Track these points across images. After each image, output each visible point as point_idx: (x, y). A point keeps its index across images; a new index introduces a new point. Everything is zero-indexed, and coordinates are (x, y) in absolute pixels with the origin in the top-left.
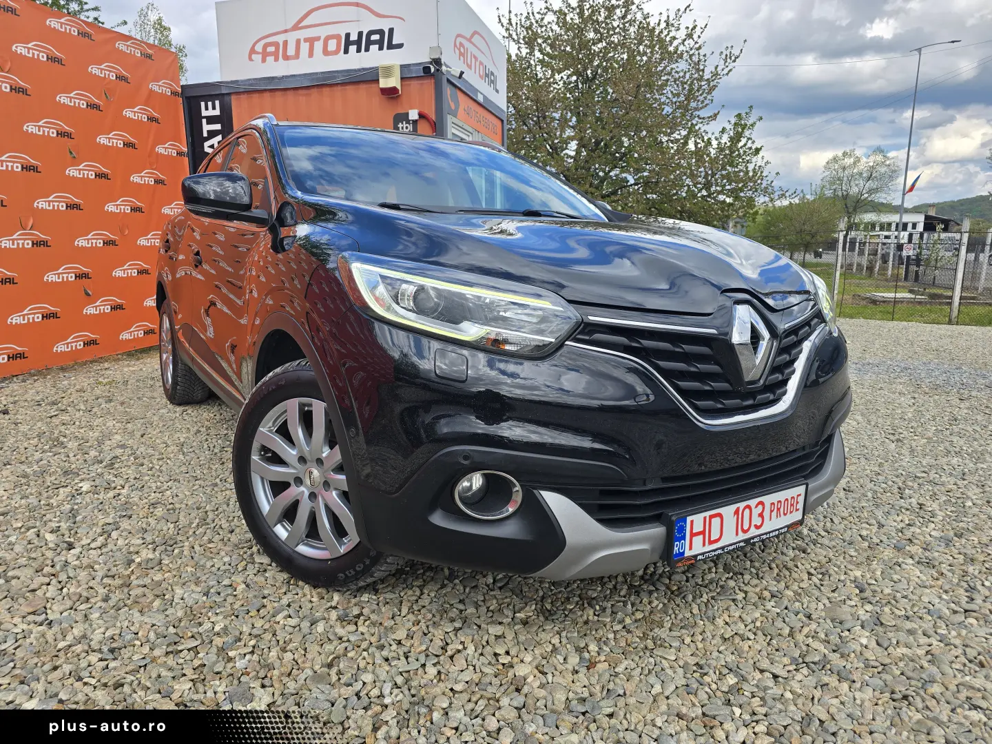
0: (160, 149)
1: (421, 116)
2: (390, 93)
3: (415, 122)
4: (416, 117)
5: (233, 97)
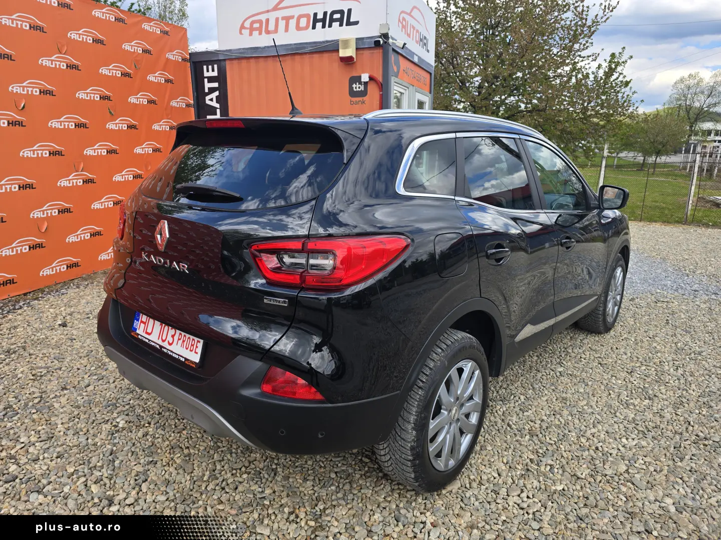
0: (174, 103)
1: (371, 78)
2: (348, 61)
3: (366, 83)
4: (367, 79)
5: (227, 62)
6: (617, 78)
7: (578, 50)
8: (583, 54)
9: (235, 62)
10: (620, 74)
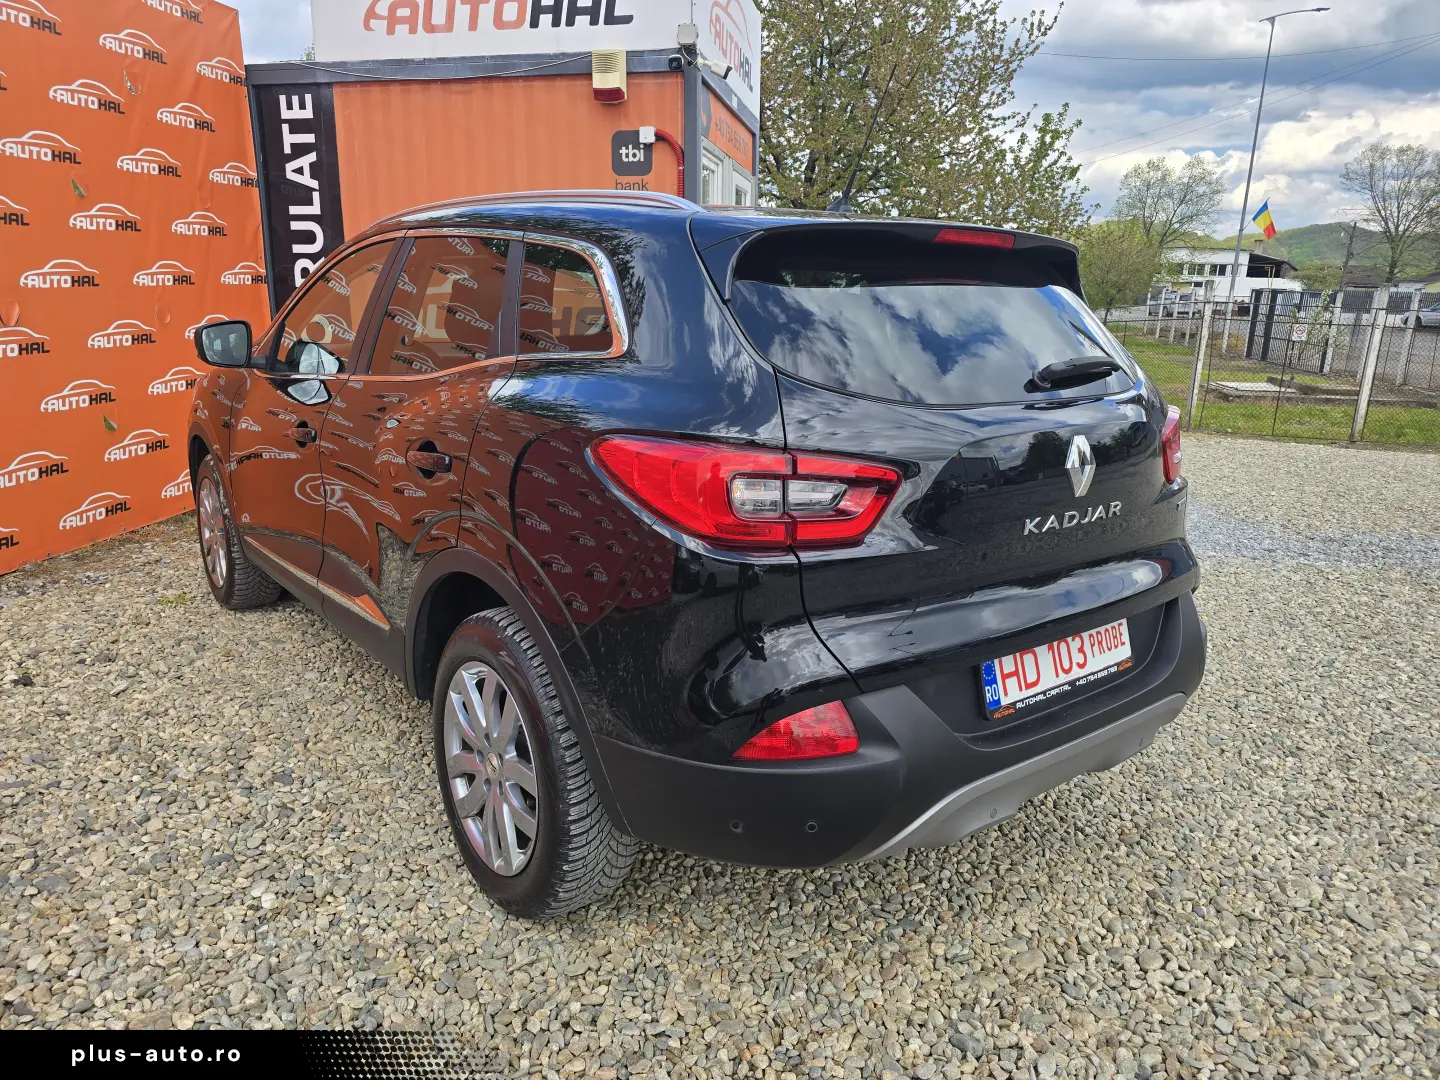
0: (216, 176)
1: (660, 137)
2: (610, 97)
3: (648, 147)
4: (652, 139)
5: (336, 91)
6: (1055, 162)
7: (988, 106)
8: (996, 113)
9: (354, 90)
10: (1062, 153)
